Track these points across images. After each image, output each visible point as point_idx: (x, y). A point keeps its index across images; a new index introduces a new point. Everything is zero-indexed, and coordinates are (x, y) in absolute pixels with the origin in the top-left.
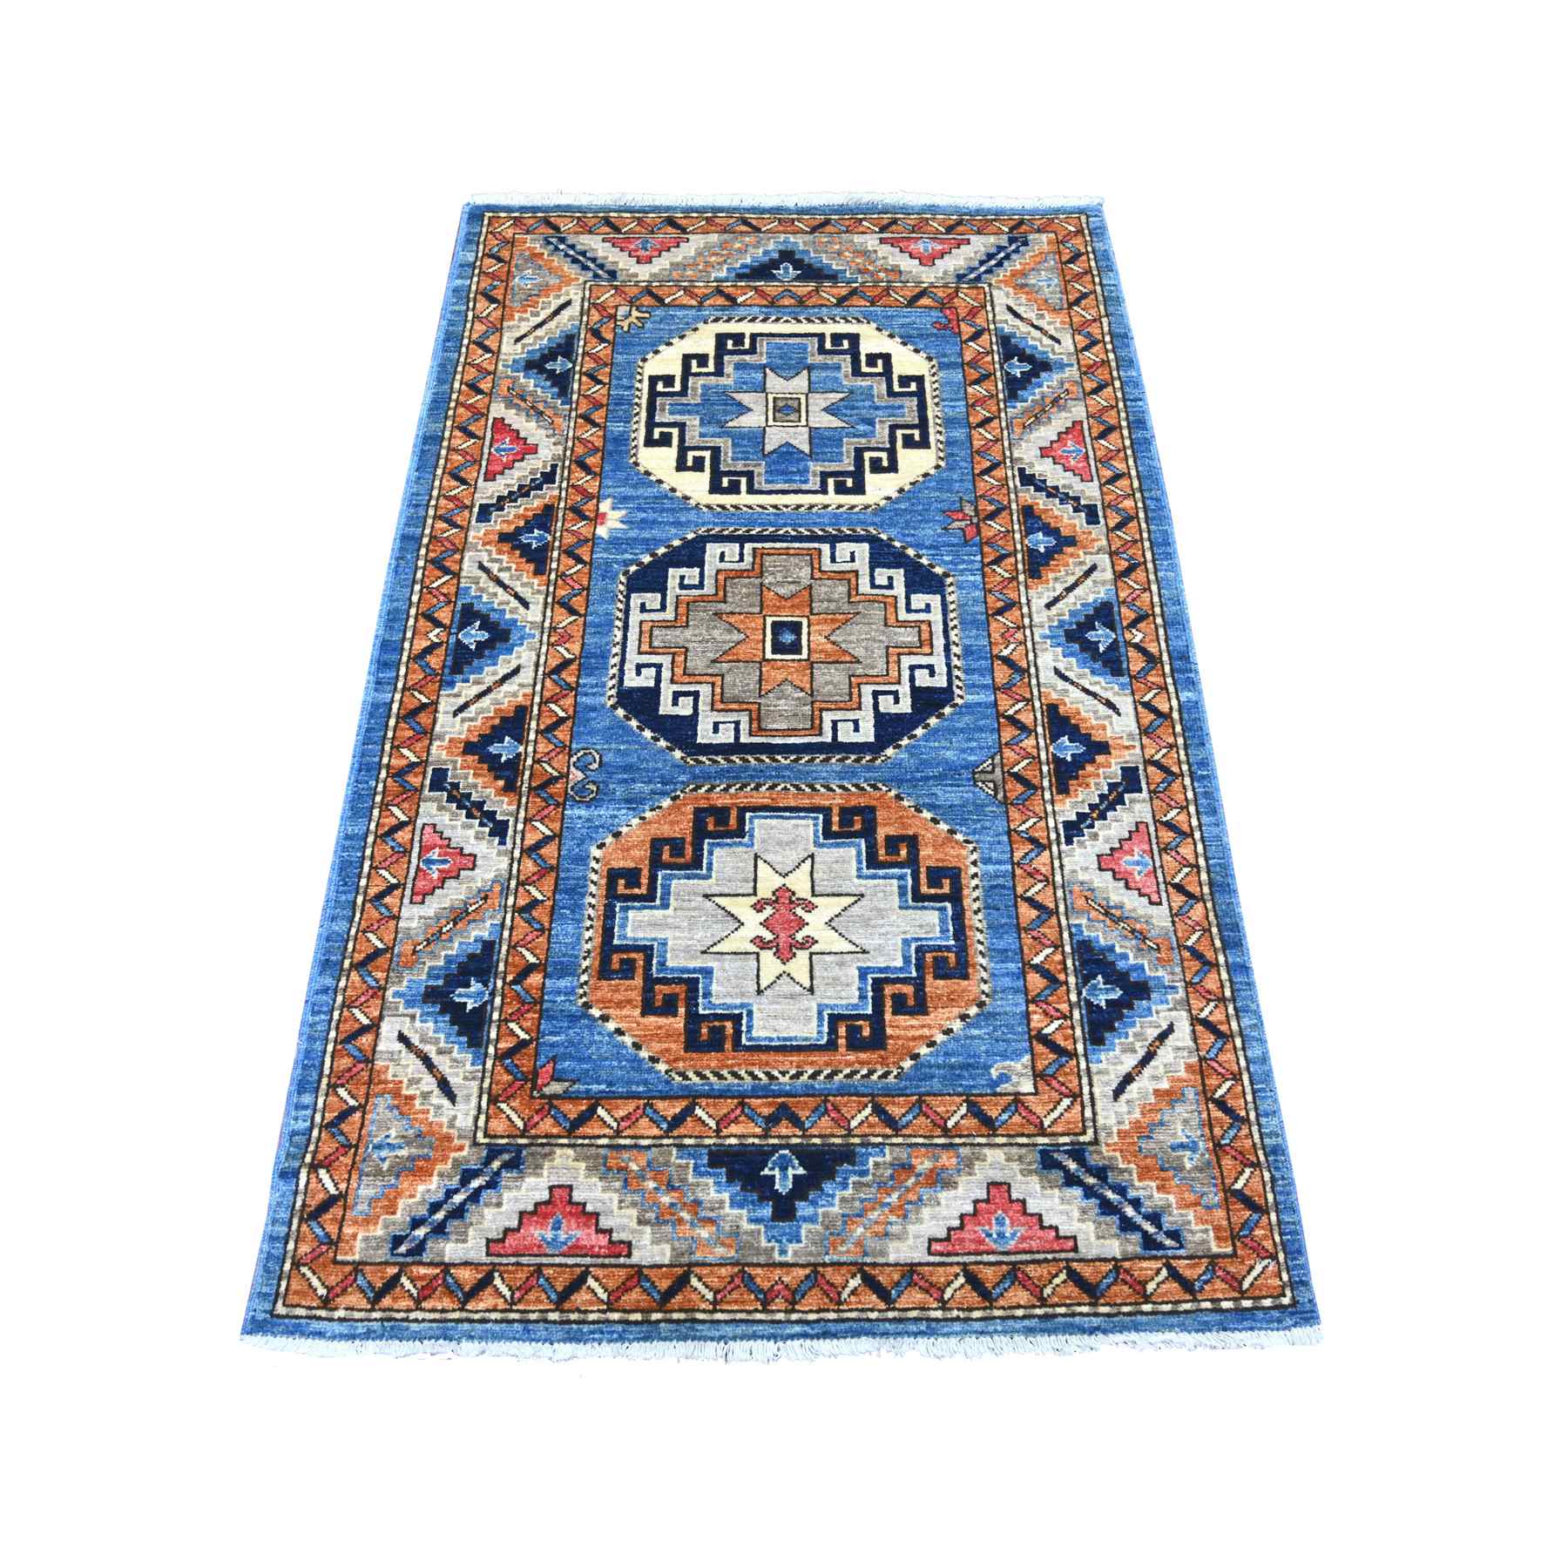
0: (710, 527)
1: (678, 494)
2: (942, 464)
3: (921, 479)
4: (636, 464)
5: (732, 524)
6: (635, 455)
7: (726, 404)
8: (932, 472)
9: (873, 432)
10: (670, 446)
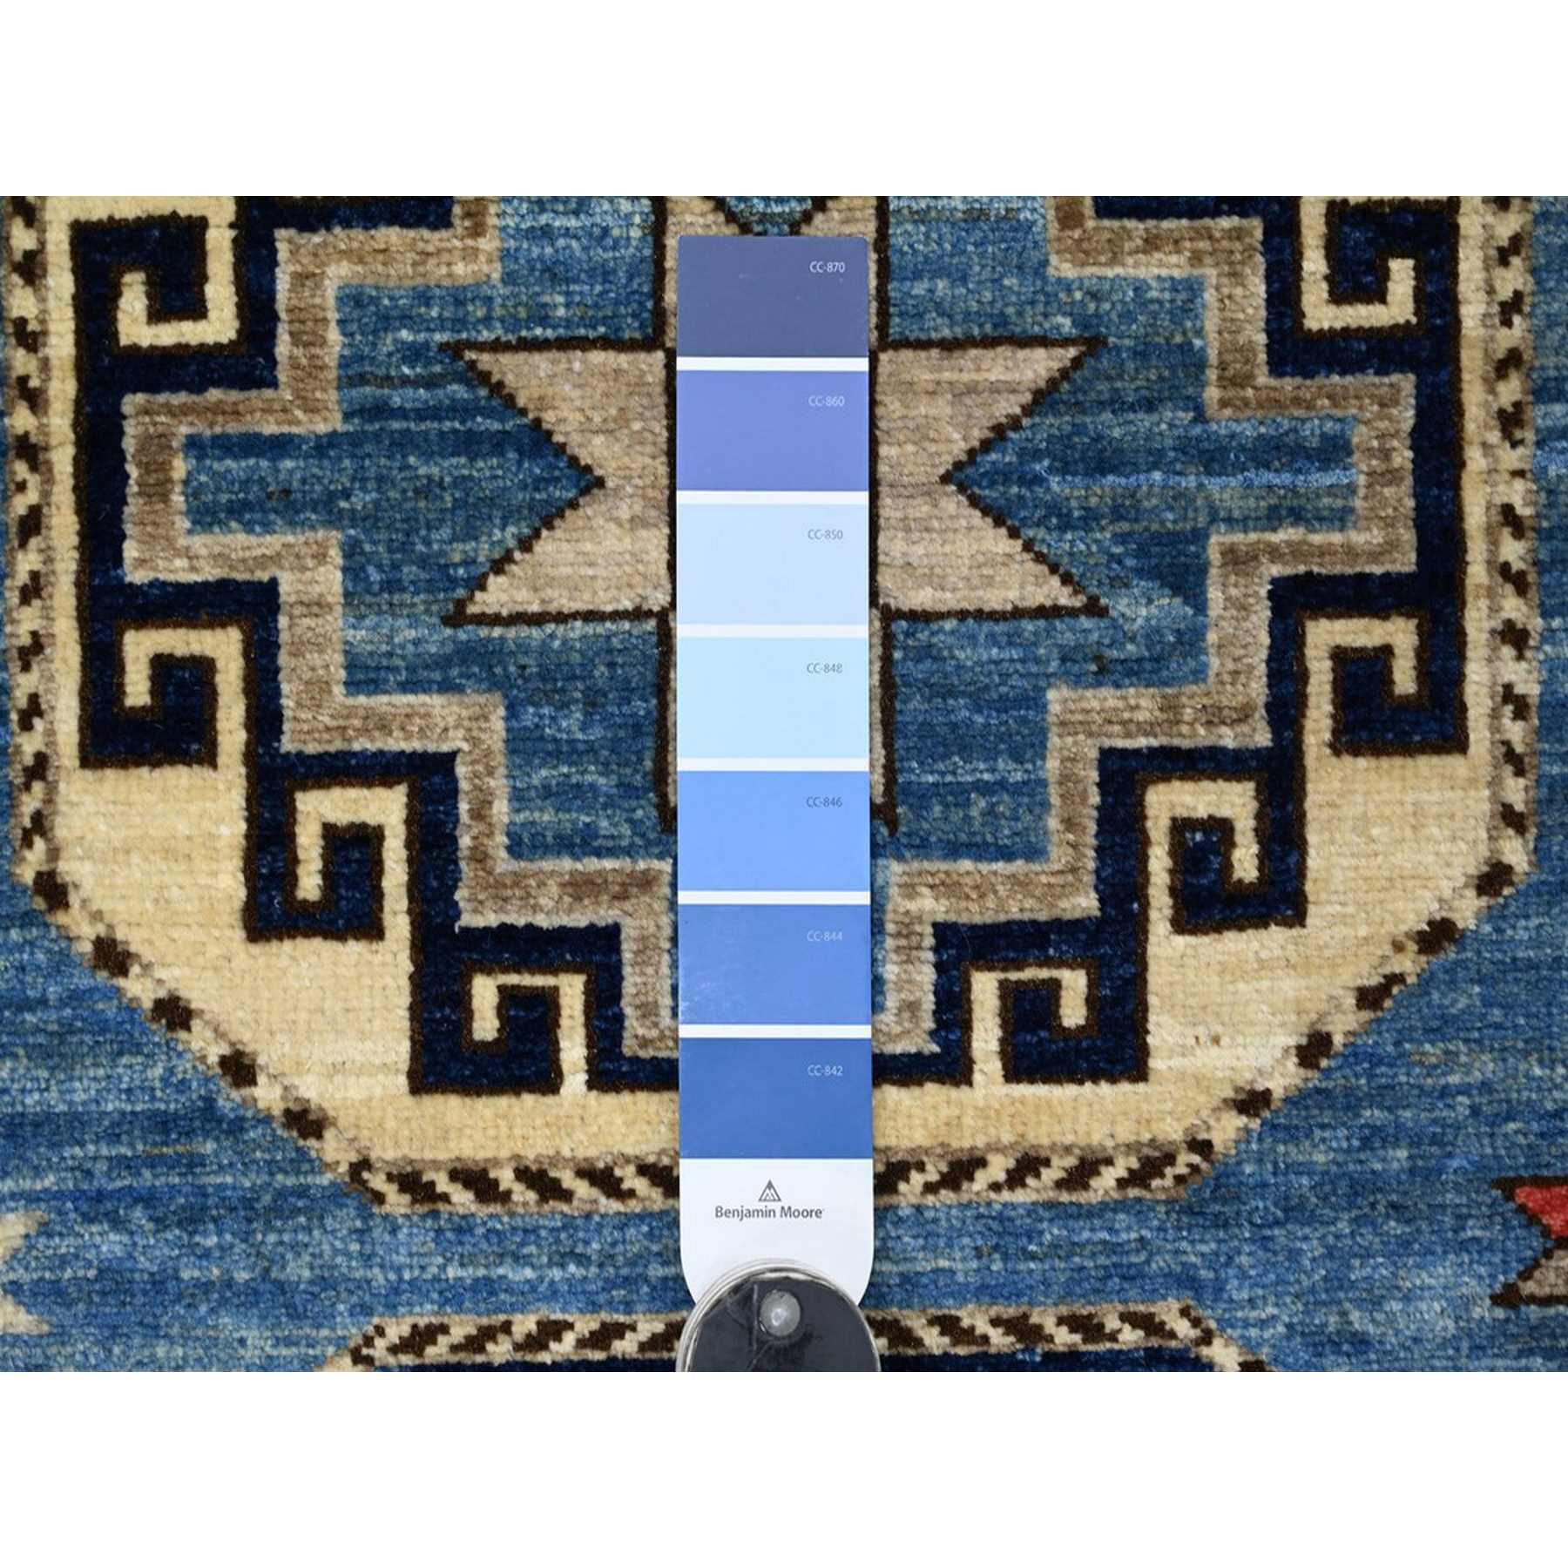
0: (425, 1317)
1: (267, 1095)
2: (1516, 852)
3: (1408, 964)
4: (53, 890)
5: (527, 1295)
6: (40, 825)
7: (469, 445)
8: (1467, 911)
9: (1191, 640)
10: (208, 757)
